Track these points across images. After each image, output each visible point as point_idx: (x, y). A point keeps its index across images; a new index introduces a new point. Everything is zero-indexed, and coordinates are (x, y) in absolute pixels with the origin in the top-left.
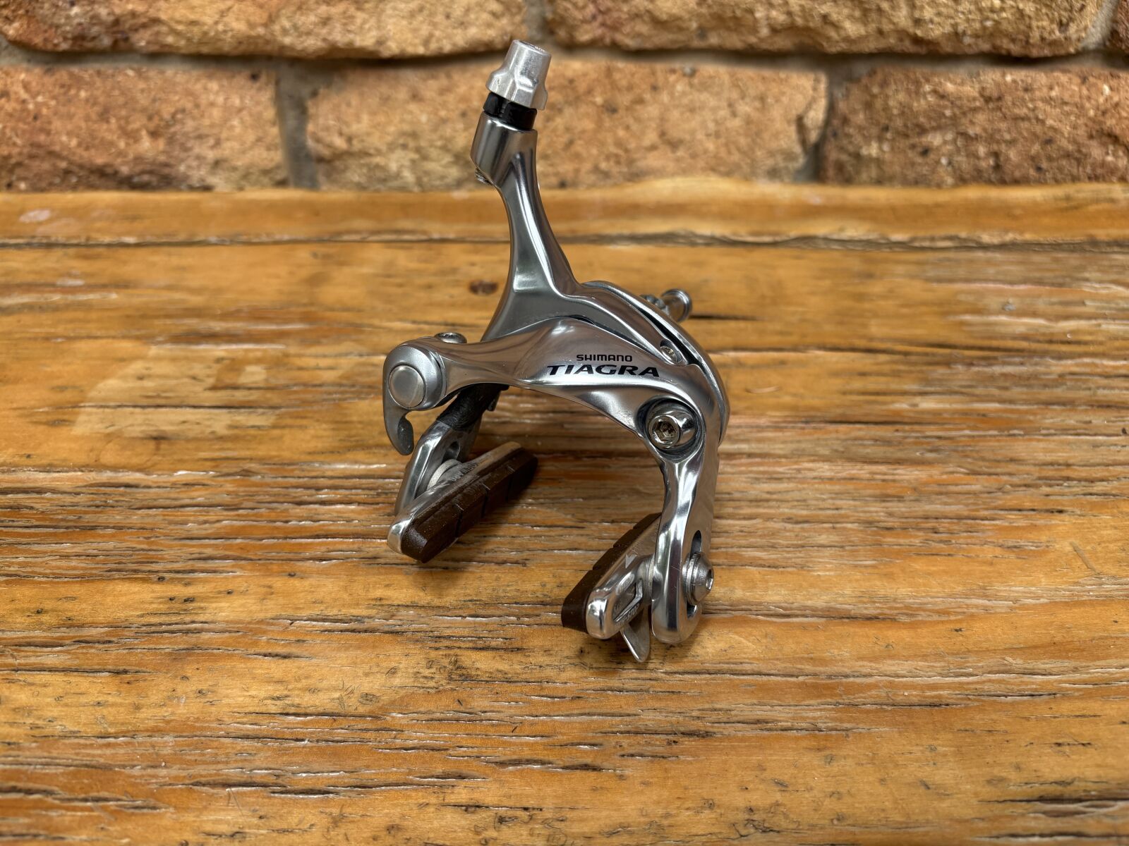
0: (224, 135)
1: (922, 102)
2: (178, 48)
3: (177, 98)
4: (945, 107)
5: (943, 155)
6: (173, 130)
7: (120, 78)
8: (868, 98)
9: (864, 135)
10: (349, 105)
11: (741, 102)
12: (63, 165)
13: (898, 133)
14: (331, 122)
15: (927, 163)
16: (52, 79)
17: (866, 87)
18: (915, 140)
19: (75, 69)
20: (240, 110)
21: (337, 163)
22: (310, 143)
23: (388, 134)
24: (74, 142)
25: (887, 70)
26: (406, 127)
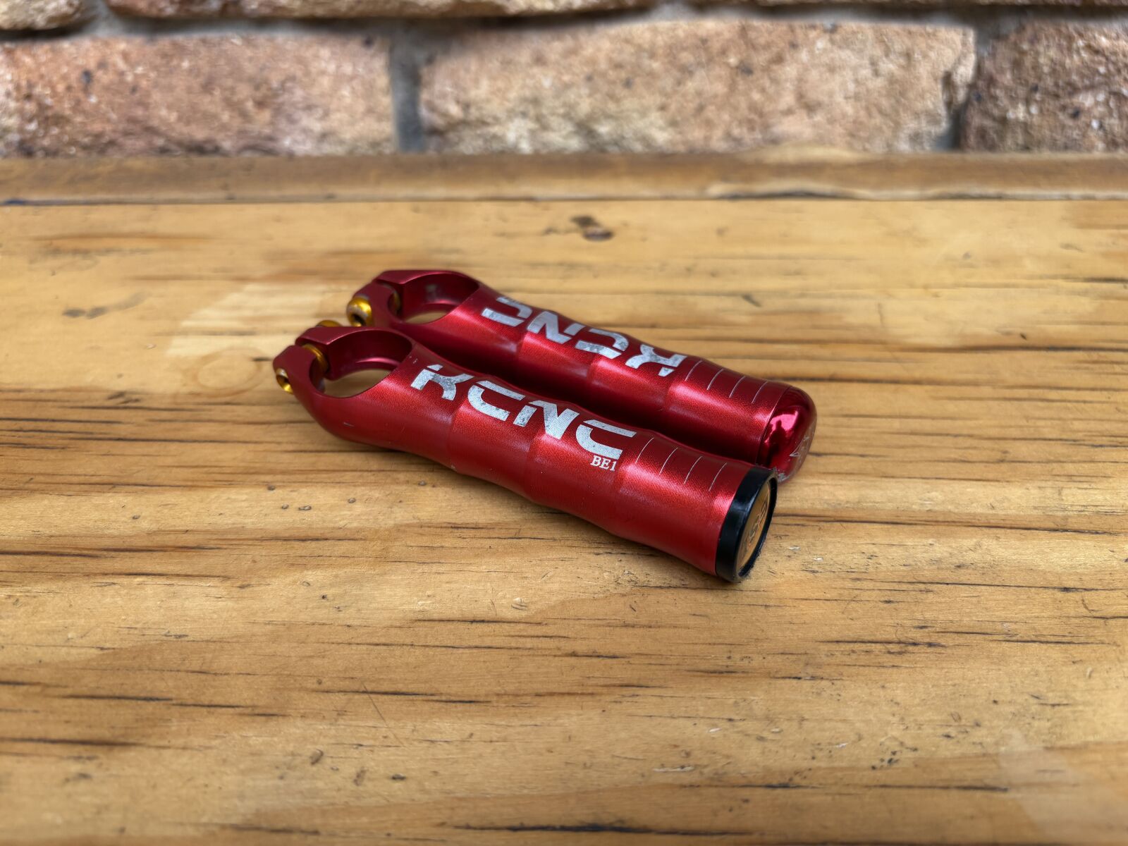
0: (333, 107)
1: (1076, 57)
2: (292, 11)
3: (286, 66)
4: (1100, 63)
5: (1095, 117)
6: (280, 100)
7: (227, 46)
8: (1017, 56)
9: (1011, 97)
10: (467, 70)
11: (884, 59)
12: (160, 142)
13: (1047, 92)
14: (449, 89)
15: (1078, 126)
16: (155, 48)
17: (1015, 44)
18: (1066, 101)
19: (180, 38)
20: (352, 78)
21: (452, 136)
22: (424, 112)
23: (508, 100)
24: (173, 117)
25: (1037, 25)
26: (528, 93)
